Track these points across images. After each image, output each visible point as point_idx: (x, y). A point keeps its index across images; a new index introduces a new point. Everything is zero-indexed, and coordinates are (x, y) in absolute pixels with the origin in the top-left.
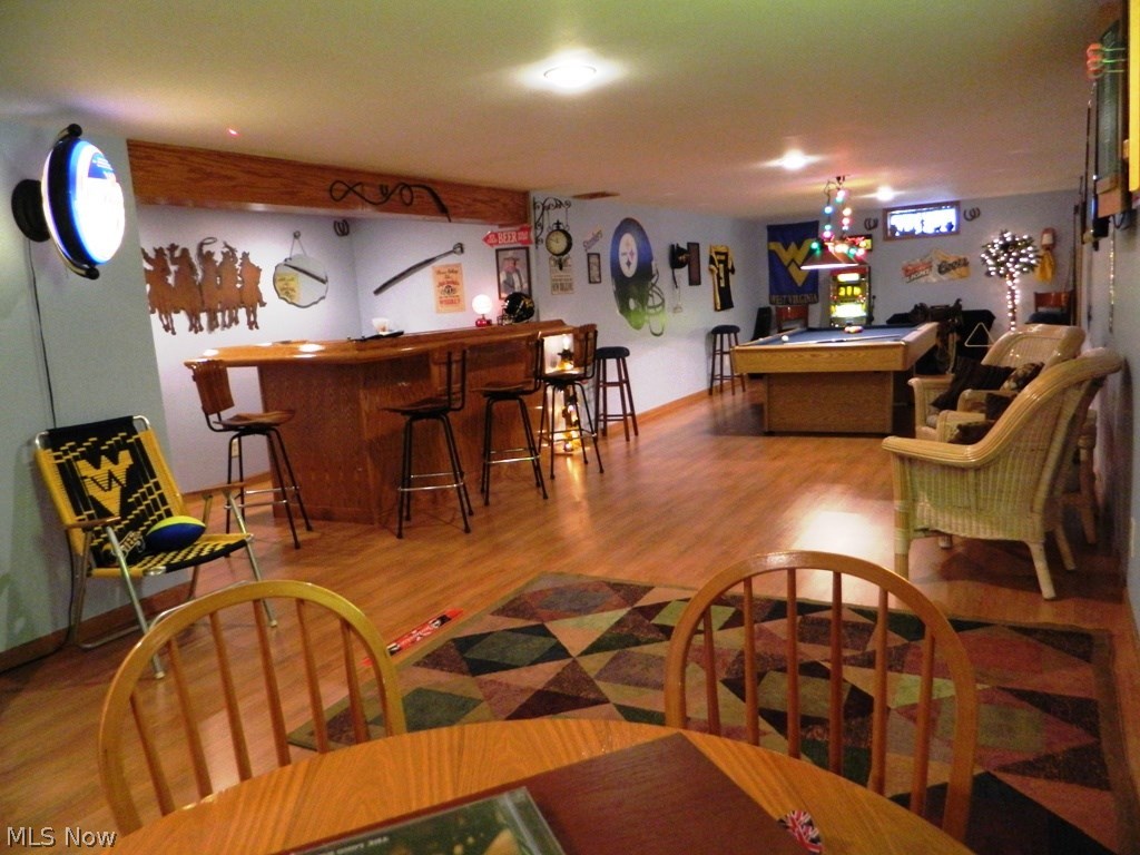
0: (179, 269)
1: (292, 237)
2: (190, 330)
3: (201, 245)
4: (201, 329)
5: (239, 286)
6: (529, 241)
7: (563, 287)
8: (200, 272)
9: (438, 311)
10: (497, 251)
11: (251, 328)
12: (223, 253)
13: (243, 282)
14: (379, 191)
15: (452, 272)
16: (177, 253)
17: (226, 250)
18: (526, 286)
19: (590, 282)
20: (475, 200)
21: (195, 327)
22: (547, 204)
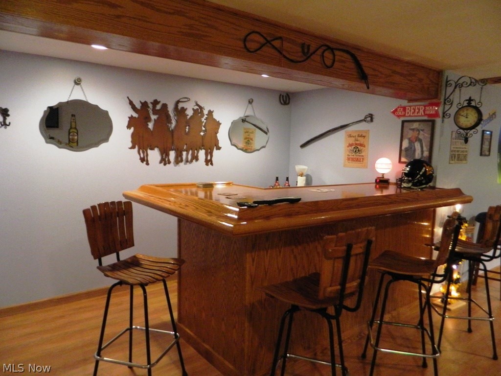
0: (158, 118)
1: (248, 102)
2: (161, 162)
3: (178, 102)
4: (169, 163)
5: (202, 134)
6: (436, 115)
7: (458, 157)
8: (174, 123)
9: (345, 166)
10: (403, 122)
11: (207, 165)
12: (193, 109)
13: (204, 131)
14: (300, 49)
15: (361, 136)
16: (158, 107)
17: (196, 107)
18: (426, 154)
19: (481, 154)
20: (394, 72)
21: (165, 161)
22: (461, 81)
